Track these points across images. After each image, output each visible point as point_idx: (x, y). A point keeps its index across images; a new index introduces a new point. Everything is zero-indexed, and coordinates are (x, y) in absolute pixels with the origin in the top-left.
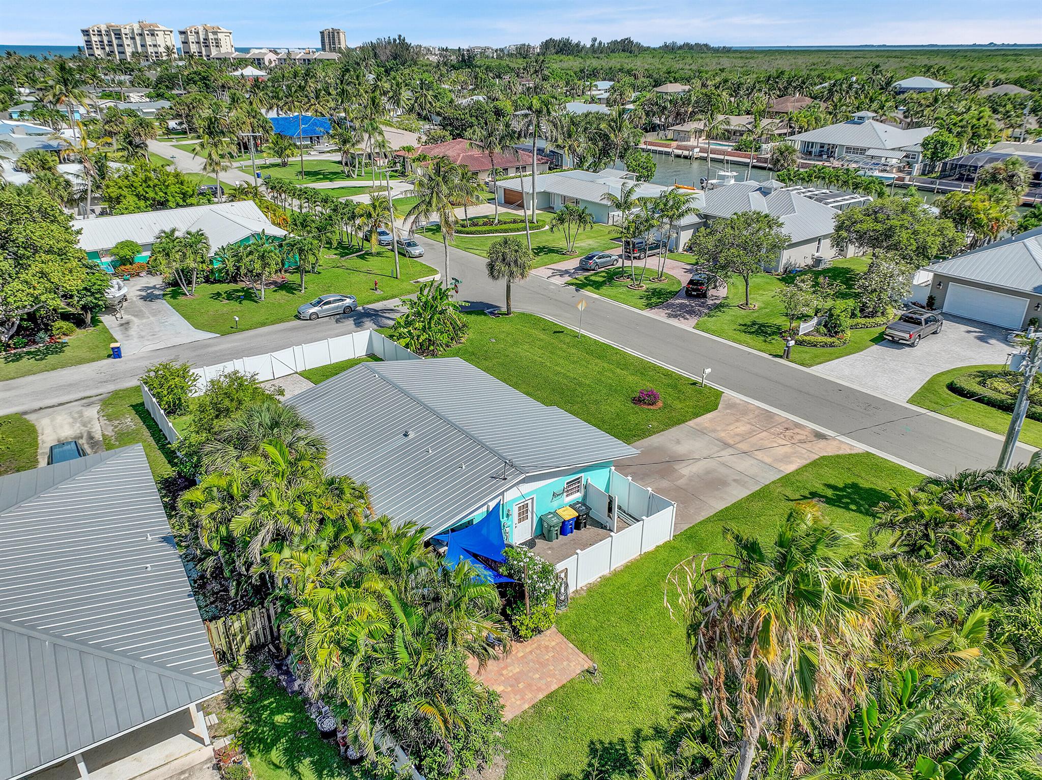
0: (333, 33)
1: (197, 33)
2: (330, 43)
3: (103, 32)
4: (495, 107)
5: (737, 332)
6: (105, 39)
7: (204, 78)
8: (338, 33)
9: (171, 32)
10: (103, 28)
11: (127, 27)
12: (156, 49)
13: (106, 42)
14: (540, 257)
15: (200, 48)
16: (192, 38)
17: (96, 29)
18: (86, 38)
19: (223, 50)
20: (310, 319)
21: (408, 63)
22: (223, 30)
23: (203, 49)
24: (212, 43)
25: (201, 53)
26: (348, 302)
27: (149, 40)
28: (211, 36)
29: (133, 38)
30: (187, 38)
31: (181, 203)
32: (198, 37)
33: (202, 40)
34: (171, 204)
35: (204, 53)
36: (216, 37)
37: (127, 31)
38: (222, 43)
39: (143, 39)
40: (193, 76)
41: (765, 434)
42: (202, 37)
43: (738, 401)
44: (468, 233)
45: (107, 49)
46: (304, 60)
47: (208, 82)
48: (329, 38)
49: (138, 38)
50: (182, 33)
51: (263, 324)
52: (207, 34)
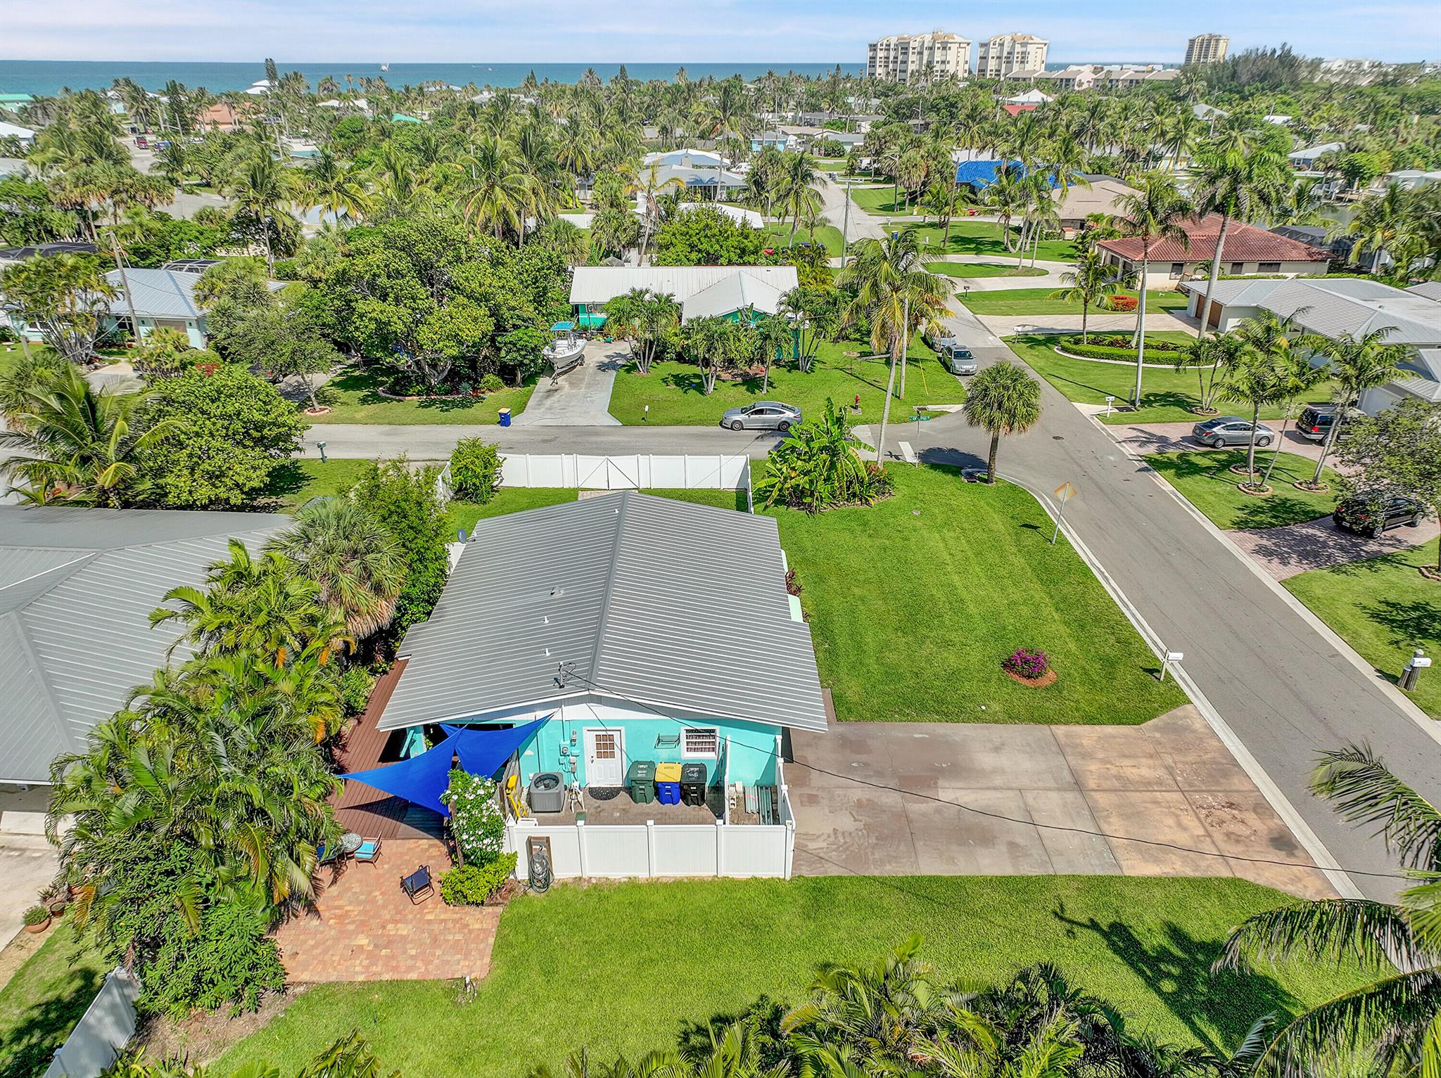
0: (1209, 41)
1: (1002, 45)
2: (1200, 55)
3: (892, 46)
4: (1350, 163)
5: (1358, 611)
6: (892, 54)
7: (953, 105)
8: (1217, 41)
9: (968, 44)
10: (893, 41)
11: (918, 39)
12: (943, 67)
13: (891, 59)
14: (1152, 409)
15: (1000, 65)
16: (993, 52)
17: (885, 42)
18: (871, 54)
19: (1028, 67)
20: (732, 429)
21: (1282, 88)
22: (1036, 40)
23: (1004, 65)
24: (1016, 57)
25: (999, 71)
26: (789, 415)
27: (938, 56)
28: (1018, 48)
29: (921, 53)
30: (987, 52)
31: (735, 258)
32: (1002, 51)
33: (1005, 54)
34: (722, 260)
35: (1003, 71)
36: (1024, 49)
37: (916, 45)
38: (1031, 58)
39: (932, 55)
40: (937, 101)
41: (1177, 796)
42: (1006, 49)
43: (1198, 725)
44: (1076, 353)
45: (891, 66)
46: (1131, 81)
47: (954, 110)
48: (1201, 48)
49: (926, 53)
50: (982, 45)
51: (678, 423)
52: (1013, 47)
